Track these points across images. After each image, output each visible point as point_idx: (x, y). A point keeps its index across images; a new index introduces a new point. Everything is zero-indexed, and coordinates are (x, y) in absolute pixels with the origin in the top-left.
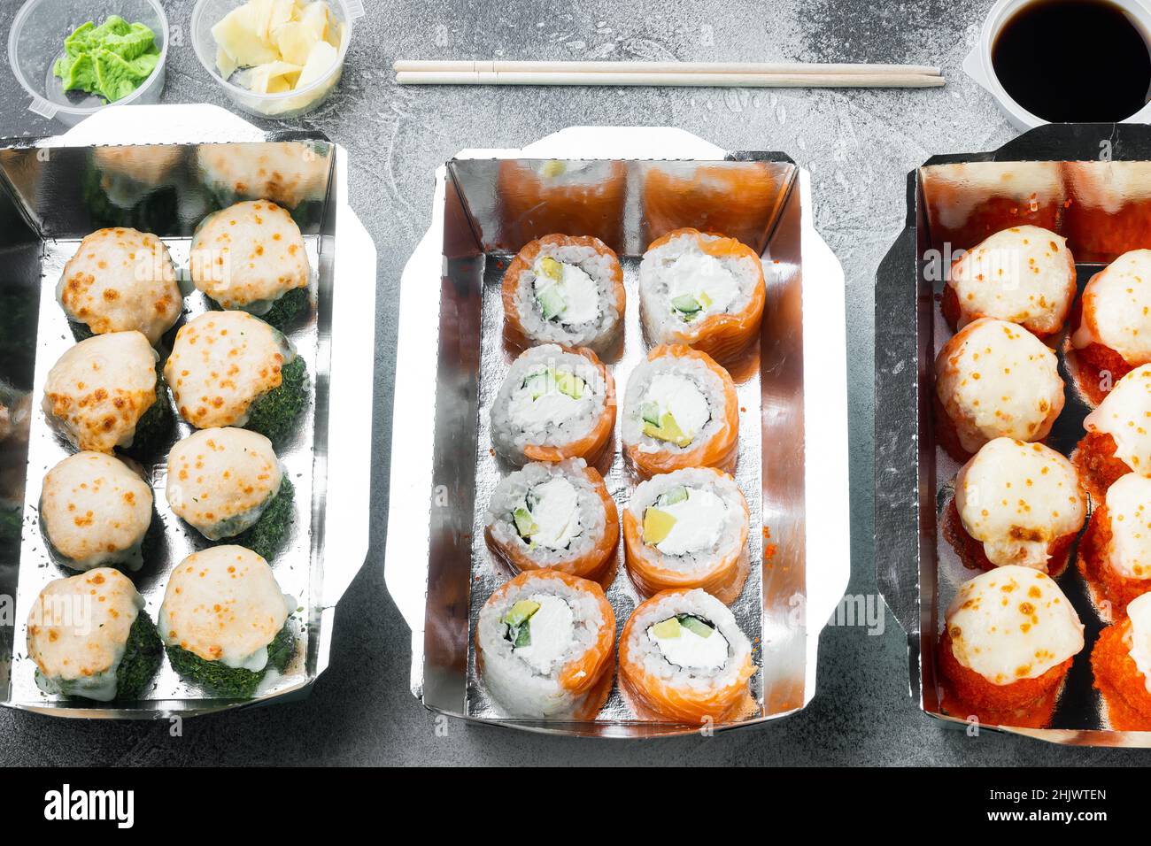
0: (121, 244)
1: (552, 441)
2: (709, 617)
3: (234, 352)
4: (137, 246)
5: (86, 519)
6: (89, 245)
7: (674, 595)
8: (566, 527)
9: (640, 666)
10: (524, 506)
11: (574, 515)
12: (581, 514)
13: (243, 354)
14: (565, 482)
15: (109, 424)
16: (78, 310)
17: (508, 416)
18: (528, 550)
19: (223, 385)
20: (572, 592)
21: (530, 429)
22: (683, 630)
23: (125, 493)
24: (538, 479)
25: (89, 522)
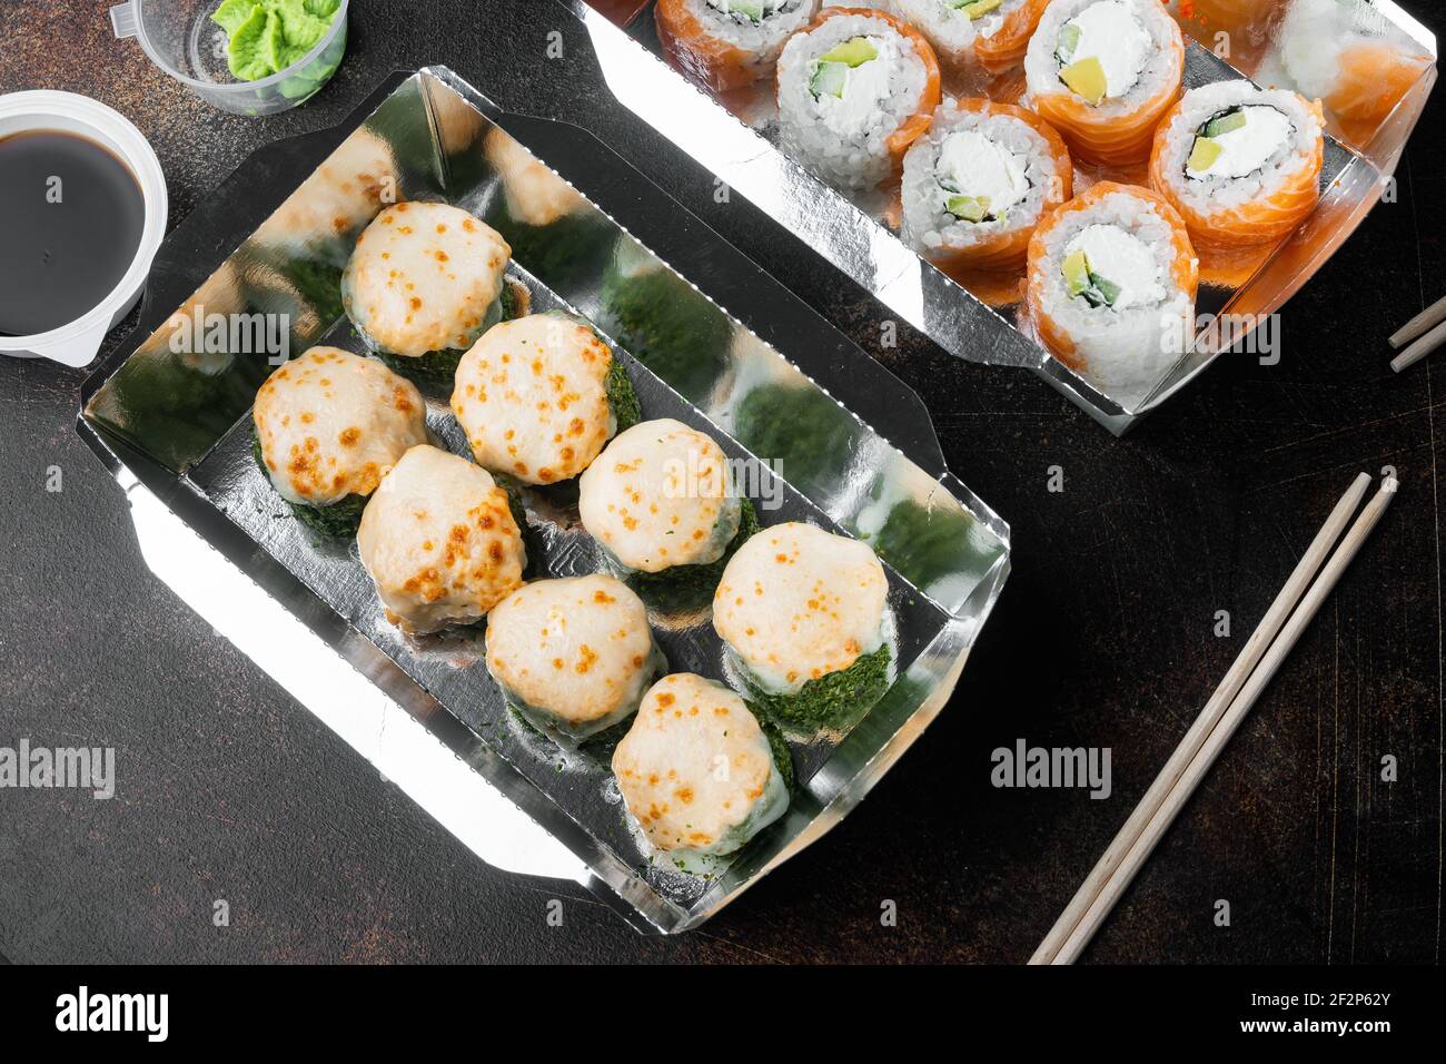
0: (299, 382)
1: (902, 113)
2: (1225, 106)
3: (537, 367)
4: (316, 371)
5: (585, 658)
6: (269, 414)
7: (1173, 121)
8: (1007, 171)
9: (1220, 212)
10: (949, 195)
11: (999, 154)
12: (1006, 146)
13: (547, 360)
14: (957, 136)
15: (497, 554)
16: (331, 485)
17: (838, 135)
18: (1003, 226)
19: (563, 406)
20: (1092, 210)
21: (871, 124)
22: (1219, 140)
23: (593, 598)
24: (931, 158)
25: (592, 658)
